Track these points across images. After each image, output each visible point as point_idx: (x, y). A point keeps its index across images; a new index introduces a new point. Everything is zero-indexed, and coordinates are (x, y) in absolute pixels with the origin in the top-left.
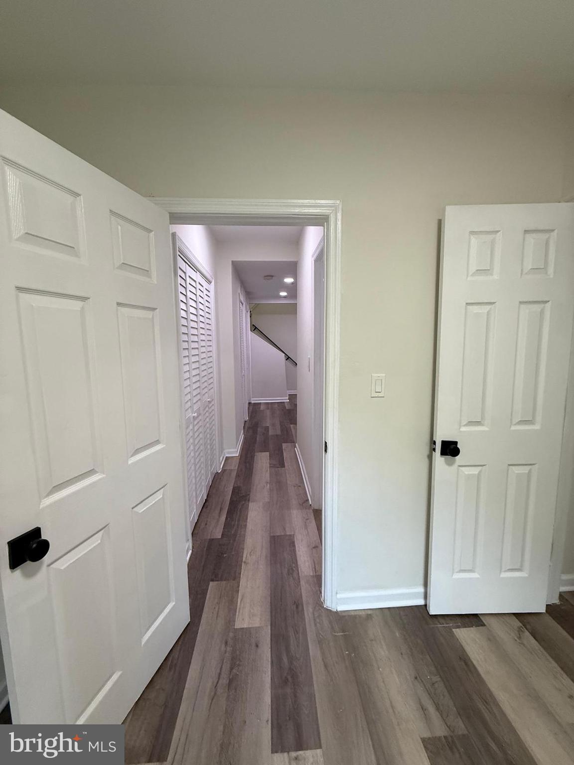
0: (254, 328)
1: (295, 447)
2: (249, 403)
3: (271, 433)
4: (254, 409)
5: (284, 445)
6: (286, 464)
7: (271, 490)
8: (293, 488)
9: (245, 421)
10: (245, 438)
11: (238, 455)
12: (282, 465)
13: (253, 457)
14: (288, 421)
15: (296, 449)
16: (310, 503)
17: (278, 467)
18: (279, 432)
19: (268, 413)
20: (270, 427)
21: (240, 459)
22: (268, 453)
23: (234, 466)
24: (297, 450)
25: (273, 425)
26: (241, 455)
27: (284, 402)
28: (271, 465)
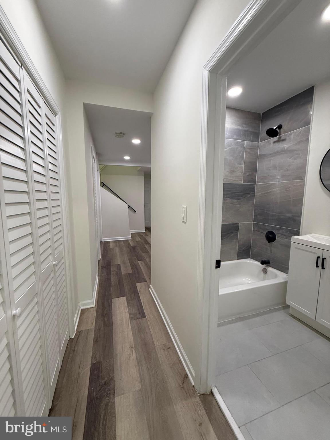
0: (103, 185)
1: (149, 287)
2: (101, 242)
3: (123, 272)
4: (105, 247)
5: (138, 285)
6: (146, 313)
7: (139, 362)
8: (162, 351)
9: (99, 261)
10: (100, 281)
11: (94, 306)
12: (143, 316)
13: (110, 306)
14: (136, 258)
15: (150, 289)
16: (193, 384)
17: (139, 318)
18: (130, 271)
19: (117, 250)
20: (121, 265)
21: (97, 311)
22: (124, 298)
23: (91, 324)
24: (152, 290)
25: (124, 263)
26: (98, 305)
27: (128, 240)
28: (131, 316)
